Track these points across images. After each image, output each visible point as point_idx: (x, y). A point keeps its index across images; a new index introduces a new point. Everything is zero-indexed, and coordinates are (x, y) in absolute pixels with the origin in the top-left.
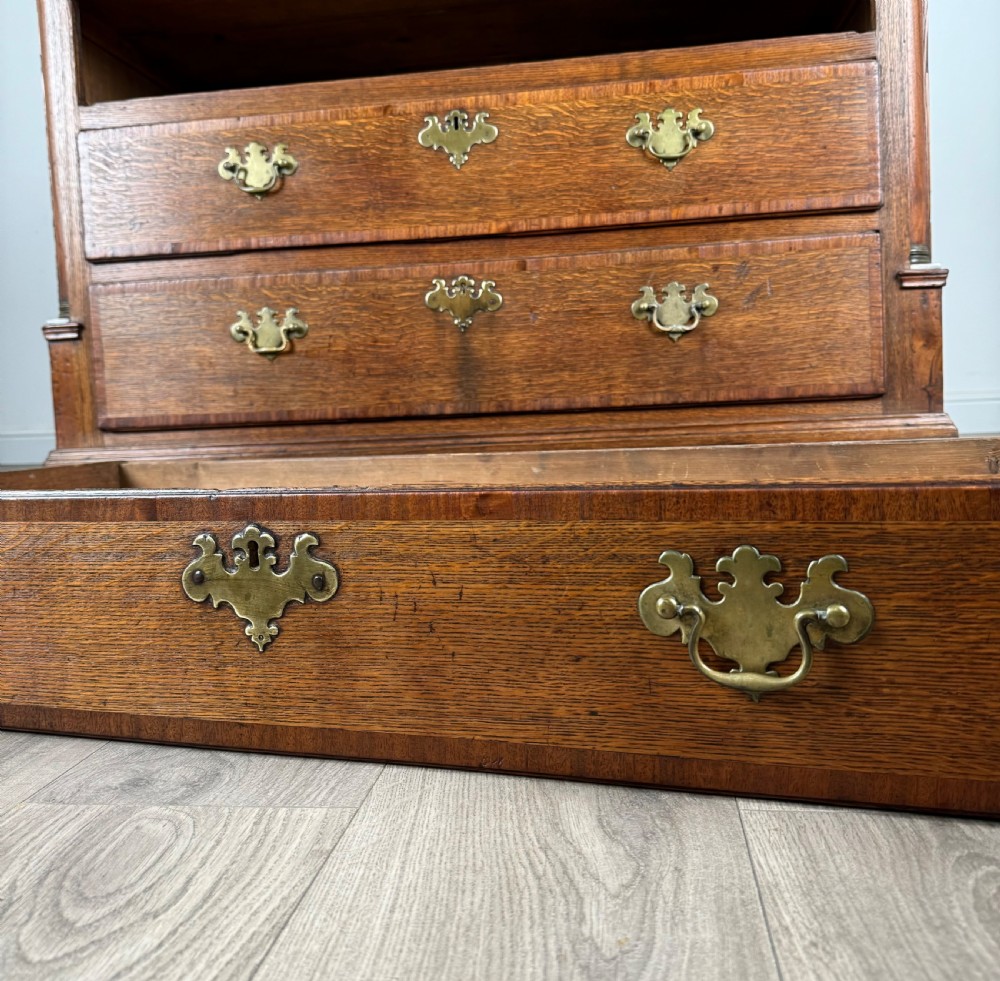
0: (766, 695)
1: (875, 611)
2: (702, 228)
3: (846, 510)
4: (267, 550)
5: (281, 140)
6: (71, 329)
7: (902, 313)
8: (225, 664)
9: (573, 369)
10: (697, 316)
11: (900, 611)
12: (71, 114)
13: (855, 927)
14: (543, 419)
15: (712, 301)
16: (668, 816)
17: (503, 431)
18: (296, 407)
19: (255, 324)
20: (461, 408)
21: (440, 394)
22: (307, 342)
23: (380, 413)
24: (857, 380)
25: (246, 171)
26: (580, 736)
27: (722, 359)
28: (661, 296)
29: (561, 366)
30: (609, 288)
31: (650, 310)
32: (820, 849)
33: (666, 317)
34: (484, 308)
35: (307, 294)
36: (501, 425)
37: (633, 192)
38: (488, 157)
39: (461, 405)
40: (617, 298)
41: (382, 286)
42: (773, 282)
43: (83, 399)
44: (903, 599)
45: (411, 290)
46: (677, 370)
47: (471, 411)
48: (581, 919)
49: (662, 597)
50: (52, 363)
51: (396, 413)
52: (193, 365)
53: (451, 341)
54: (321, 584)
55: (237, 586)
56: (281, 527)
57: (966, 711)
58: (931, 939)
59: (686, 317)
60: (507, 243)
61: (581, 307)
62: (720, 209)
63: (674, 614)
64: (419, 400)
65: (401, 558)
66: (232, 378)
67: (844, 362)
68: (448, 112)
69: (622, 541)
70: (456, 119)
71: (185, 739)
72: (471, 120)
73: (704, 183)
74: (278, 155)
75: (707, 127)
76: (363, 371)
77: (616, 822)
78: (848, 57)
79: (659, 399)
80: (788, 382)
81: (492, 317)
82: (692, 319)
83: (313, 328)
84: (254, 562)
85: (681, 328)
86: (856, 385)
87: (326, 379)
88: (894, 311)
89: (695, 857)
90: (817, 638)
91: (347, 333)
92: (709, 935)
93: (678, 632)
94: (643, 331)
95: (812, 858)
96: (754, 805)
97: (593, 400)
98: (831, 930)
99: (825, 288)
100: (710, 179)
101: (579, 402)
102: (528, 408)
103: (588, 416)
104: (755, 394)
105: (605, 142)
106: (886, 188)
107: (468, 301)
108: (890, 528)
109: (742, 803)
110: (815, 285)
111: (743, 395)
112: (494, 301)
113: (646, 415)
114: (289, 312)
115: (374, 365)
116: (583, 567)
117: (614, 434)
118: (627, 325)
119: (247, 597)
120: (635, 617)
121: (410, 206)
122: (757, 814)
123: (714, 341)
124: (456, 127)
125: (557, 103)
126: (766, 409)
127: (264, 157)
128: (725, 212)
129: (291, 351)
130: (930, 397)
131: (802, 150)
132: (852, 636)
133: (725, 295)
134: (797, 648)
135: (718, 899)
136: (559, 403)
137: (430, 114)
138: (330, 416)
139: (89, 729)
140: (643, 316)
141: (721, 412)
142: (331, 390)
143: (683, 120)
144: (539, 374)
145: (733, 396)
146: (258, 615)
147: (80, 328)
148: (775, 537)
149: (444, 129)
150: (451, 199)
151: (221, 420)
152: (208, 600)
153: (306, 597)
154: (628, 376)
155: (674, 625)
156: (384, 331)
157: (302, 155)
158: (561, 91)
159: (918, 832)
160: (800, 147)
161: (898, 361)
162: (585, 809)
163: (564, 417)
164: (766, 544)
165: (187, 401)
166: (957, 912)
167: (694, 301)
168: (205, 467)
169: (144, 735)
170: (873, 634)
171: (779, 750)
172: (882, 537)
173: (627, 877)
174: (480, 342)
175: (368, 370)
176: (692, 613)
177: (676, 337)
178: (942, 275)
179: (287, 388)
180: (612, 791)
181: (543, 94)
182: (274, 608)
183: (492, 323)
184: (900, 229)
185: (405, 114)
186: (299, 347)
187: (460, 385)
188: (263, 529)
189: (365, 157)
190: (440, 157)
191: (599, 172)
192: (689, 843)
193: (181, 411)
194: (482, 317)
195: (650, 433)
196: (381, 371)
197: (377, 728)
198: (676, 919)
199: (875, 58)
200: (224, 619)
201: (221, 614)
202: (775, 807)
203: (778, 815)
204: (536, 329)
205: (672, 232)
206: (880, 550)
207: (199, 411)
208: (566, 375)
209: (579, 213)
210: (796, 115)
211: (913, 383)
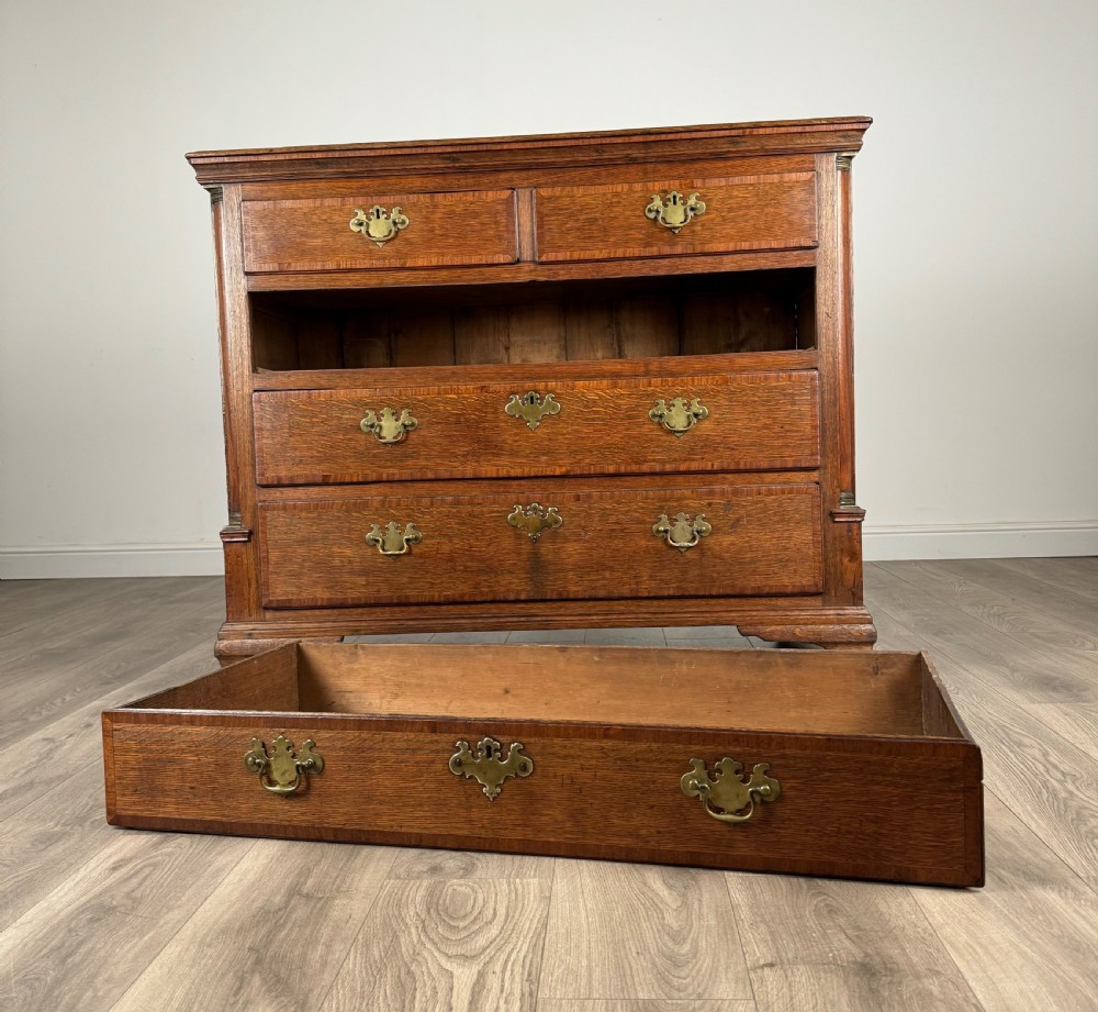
0: (736, 824)
1: (781, 788)
2: (700, 476)
3: (769, 744)
4: (496, 750)
5: (407, 406)
6: (243, 534)
7: (835, 538)
8: (472, 807)
9: (612, 569)
10: (698, 537)
11: (792, 788)
12: (246, 378)
13: (767, 917)
14: (590, 604)
15: (706, 526)
16: (694, 879)
17: (562, 611)
18: (412, 593)
19: (384, 534)
20: (532, 595)
21: (516, 584)
22: (420, 546)
23: (472, 599)
24: (804, 583)
25: (381, 428)
26: (653, 843)
27: (714, 566)
28: (672, 521)
29: (604, 567)
30: (638, 515)
31: (666, 531)
32: (758, 891)
33: (676, 537)
34: (550, 526)
35: (422, 513)
36: (561, 607)
37: (653, 452)
38: (554, 424)
39: (532, 594)
40: (643, 522)
41: (477, 509)
42: (748, 516)
43: (250, 585)
44: (793, 783)
45: (498, 512)
46: (684, 572)
47: (539, 598)
48: (664, 918)
49: (691, 780)
50: (226, 558)
51: (484, 598)
52: (337, 562)
53: (526, 548)
54: (524, 768)
55: (480, 768)
56: (503, 739)
57: (819, 831)
58: (795, 921)
59: (690, 537)
60: (566, 481)
61: (617, 527)
62: (713, 465)
63: (697, 788)
64: (502, 589)
65: (565, 757)
66: (364, 572)
67: (795, 571)
68: (527, 392)
69: (673, 753)
70: (532, 398)
71: (448, 846)
72: (542, 399)
73: (702, 447)
74: (404, 417)
75: (704, 411)
76: (462, 568)
77: (672, 882)
78: (798, 367)
79: (671, 592)
80: (759, 584)
81: (555, 532)
82: (694, 539)
83: (425, 538)
84: (489, 755)
85: (686, 544)
86: (804, 586)
87: (434, 574)
88: (829, 536)
89: (706, 896)
90: (758, 799)
91: (451, 541)
92: (713, 922)
93: (698, 795)
94: (660, 544)
95: (754, 895)
96: (731, 874)
97: (626, 592)
98: (758, 919)
99: (783, 520)
100: (705, 445)
101: (616, 594)
102: (580, 597)
103: (623, 602)
104: (737, 591)
105: (635, 417)
106: (823, 455)
107: (538, 521)
108: (787, 752)
109: (726, 873)
110: (776, 519)
111: (729, 592)
112: (557, 522)
113: (662, 603)
114: (409, 525)
115: (469, 564)
116: (655, 765)
117: (641, 616)
118: (649, 540)
119: (485, 773)
120: (679, 788)
121: (498, 455)
122: (732, 878)
123: (709, 553)
124: (532, 402)
125: (602, 390)
126: (744, 601)
127: (394, 417)
128: (715, 468)
129: (409, 553)
130: (854, 594)
131: (767, 429)
132: (772, 798)
133: (715, 523)
134: (749, 804)
135: (716, 911)
136: (602, 593)
137: (514, 393)
138: (436, 600)
139: (391, 841)
140: (661, 535)
141: (713, 601)
142: (438, 581)
143: (688, 406)
144: (588, 573)
145: (722, 591)
146: (490, 783)
147: (250, 533)
148: (739, 754)
149: (523, 404)
150: (528, 451)
151: (356, 602)
152: (463, 775)
153: (516, 774)
154: (651, 576)
155: (697, 792)
156: (477, 540)
157: (422, 417)
158: (605, 382)
159: (799, 884)
160: (765, 427)
161: (832, 571)
162: (656, 876)
163: (606, 603)
164: (736, 757)
165: (332, 587)
166: (807, 913)
167: (695, 526)
168: (363, 648)
169: (424, 844)
170: (781, 798)
171: (743, 850)
172: (783, 757)
173: (679, 903)
174: (546, 549)
175: (466, 567)
176: (704, 788)
177: (683, 550)
178: (861, 514)
179: (405, 580)
180: (668, 868)
181: (594, 383)
182: (500, 780)
183: (555, 536)
184: (832, 482)
185: (495, 392)
186: (416, 550)
187: (531, 579)
188: (495, 740)
189: (467, 420)
190: (521, 422)
191: (630, 437)
192: (704, 890)
193: (327, 595)
194: (547, 532)
195: (666, 616)
196: (475, 569)
197: (552, 839)
198: (700, 917)
199: (816, 369)
200: (472, 784)
201: (470, 781)
202: (740, 874)
203: (741, 877)
204: (587, 541)
205: (680, 479)
206: (782, 762)
207: (340, 596)
208: (607, 574)
209: (616, 463)
210: (763, 405)
211: (842, 585)
